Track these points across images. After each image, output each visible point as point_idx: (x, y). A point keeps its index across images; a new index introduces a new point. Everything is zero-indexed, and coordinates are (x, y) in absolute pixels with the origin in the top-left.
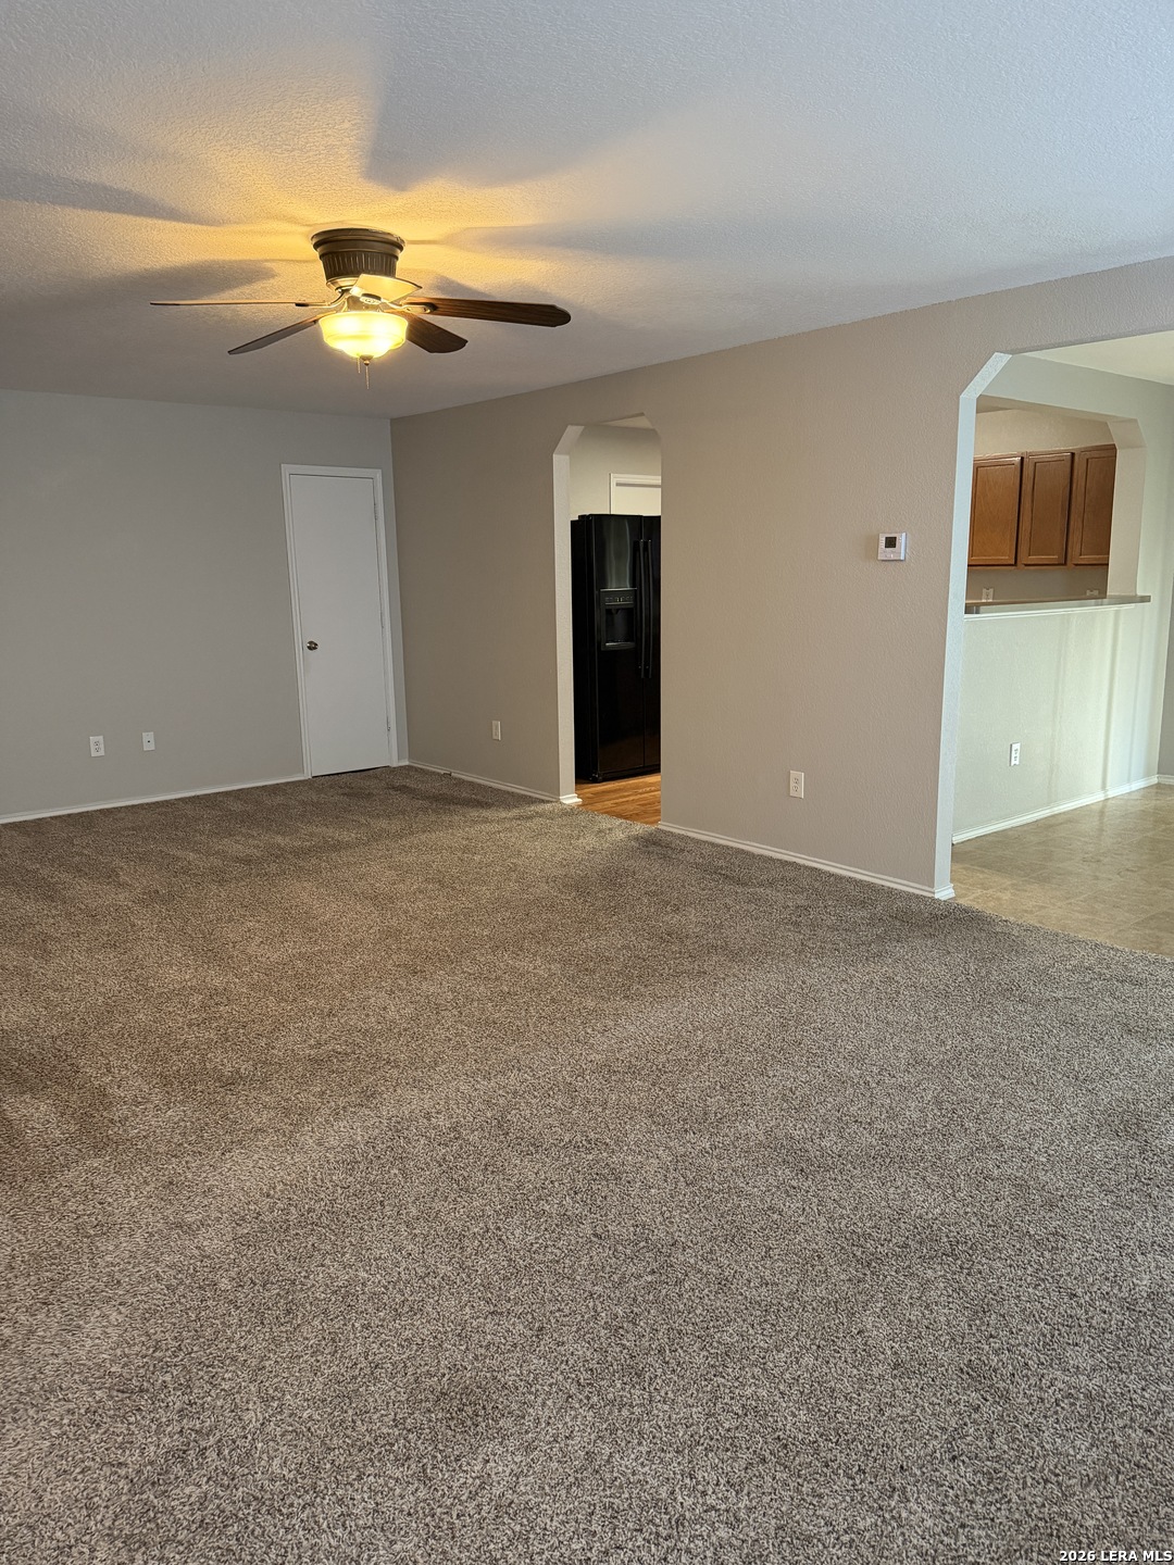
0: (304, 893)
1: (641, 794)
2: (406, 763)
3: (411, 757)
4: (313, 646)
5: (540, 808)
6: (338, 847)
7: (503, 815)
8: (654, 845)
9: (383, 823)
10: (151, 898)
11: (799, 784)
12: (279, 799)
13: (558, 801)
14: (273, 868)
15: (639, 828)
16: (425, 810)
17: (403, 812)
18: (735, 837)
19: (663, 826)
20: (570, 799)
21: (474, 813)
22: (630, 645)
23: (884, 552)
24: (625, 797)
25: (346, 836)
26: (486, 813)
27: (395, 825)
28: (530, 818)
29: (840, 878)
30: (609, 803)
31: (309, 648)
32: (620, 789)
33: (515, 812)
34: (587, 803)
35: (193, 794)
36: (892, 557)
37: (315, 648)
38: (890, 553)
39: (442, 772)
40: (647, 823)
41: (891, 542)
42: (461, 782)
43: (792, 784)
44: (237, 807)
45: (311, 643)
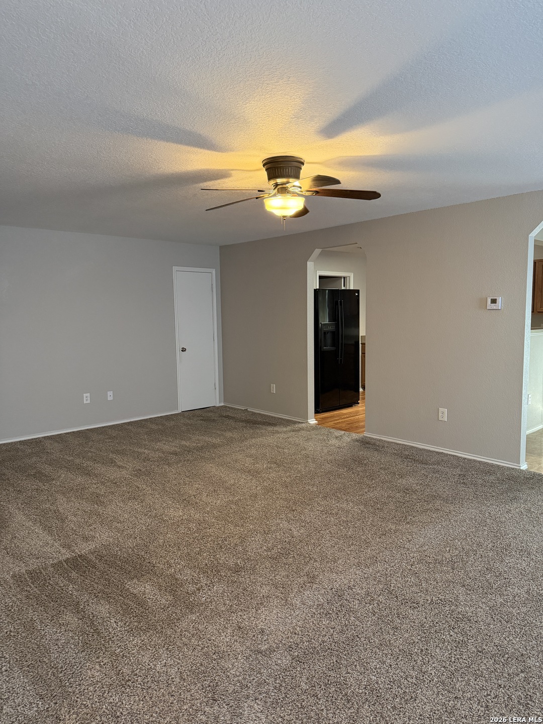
0: (212, 469)
1: (344, 418)
2: (223, 404)
3: (224, 402)
4: (184, 350)
5: (301, 426)
6: (215, 446)
7: (285, 429)
8: (366, 443)
9: (229, 434)
10: (138, 473)
11: (444, 414)
12: (172, 423)
13: (307, 422)
14: (189, 457)
15: (355, 436)
16: (245, 427)
17: (236, 429)
18: (408, 440)
19: (367, 434)
20: (313, 421)
21: (270, 429)
22: (333, 348)
23: (490, 306)
24: (337, 420)
25: (217, 441)
26: (276, 429)
27: (235, 435)
28: (298, 431)
29: (470, 460)
30: (332, 423)
31: (182, 351)
32: (332, 417)
33: (289, 428)
34: (321, 422)
35: (129, 421)
36: (495, 308)
37: (185, 351)
38: (493, 306)
39: (243, 409)
40: (357, 433)
41: (494, 301)
42: (254, 414)
43: (440, 414)
44: (154, 427)
45: (183, 348)
